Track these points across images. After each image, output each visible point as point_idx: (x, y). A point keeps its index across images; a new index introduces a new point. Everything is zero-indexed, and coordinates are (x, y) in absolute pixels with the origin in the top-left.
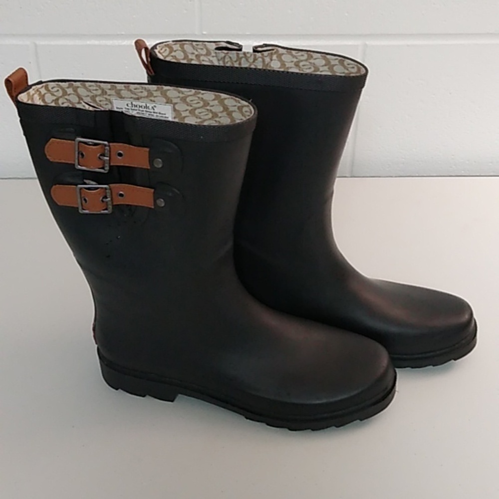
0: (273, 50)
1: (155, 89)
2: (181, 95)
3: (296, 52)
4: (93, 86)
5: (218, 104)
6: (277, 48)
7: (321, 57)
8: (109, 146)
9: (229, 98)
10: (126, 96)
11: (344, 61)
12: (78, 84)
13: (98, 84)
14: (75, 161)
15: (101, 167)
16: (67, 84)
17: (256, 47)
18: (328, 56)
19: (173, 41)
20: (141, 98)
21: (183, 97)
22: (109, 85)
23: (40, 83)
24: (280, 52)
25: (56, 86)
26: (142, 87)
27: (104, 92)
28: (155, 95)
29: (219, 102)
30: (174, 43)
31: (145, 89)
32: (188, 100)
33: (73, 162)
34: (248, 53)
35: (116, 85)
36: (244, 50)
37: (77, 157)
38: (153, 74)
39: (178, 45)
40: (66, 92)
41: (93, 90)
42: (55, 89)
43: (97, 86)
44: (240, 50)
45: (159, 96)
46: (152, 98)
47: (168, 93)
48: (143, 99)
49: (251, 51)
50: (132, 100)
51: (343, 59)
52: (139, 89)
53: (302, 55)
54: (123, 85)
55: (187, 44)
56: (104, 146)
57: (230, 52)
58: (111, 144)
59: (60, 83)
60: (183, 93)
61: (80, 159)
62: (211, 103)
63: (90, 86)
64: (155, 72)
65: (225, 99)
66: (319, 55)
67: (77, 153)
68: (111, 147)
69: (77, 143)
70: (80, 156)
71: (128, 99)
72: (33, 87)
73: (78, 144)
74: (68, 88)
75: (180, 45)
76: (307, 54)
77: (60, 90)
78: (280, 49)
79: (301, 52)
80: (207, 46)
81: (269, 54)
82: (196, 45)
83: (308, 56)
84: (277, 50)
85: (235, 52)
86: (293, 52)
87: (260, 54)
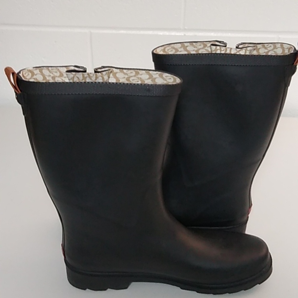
0: (110, 70)
3: (127, 70)
6: (112, 68)
7: (145, 73)
11: (162, 74)
17: (97, 69)
24: (115, 71)
30: (35, 69)
34: (91, 73)
36: (87, 71)
44: (85, 71)
49: (93, 72)
53: (131, 73)
55: (44, 69)
57: (77, 73)
64: (21, 91)
66: (144, 71)
75: (39, 70)
76: (135, 71)
78: (114, 69)
79: (130, 70)
80: (60, 69)
81: (106, 73)
82: (52, 69)
83: (136, 73)
84: (113, 70)
85: (81, 73)
86: (125, 71)
87: (100, 74)
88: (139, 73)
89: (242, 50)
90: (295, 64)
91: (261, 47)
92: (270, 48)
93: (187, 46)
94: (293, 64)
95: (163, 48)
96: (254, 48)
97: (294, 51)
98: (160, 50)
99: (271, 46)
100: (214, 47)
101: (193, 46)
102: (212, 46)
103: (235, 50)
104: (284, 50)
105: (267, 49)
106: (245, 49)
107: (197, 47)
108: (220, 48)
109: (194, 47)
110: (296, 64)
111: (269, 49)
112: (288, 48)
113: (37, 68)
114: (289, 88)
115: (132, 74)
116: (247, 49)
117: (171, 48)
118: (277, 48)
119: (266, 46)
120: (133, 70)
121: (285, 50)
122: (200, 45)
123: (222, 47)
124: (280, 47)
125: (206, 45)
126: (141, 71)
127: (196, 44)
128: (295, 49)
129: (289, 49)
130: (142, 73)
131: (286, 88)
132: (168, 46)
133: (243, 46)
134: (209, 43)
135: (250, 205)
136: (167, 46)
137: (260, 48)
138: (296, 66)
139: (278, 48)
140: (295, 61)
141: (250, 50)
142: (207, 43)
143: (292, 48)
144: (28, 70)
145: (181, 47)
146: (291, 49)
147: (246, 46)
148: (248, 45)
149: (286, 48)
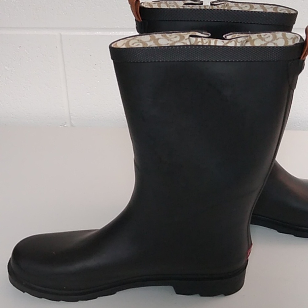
0: (225, 3)
3: (242, 4)
7: (260, 7)
11: (277, 8)
17: (213, 2)
18: (265, 6)
19: (153, 1)
24: (230, 5)
30: (154, 2)
34: (207, 6)
36: (204, 4)
38: (141, 20)
39: (157, 4)
44: (202, 4)
49: (209, 4)
51: (277, 7)
53: (246, 6)
55: (163, 3)
57: (194, 6)
64: (142, 19)
66: (259, 5)
75: (158, 3)
76: (250, 5)
78: (230, 3)
79: (245, 4)
80: (177, 3)
81: (222, 6)
82: (170, 3)
83: (250, 7)
84: (228, 3)
85: (198, 5)
86: (240, 5)
87: (216, 6)
88: (253, 7)
89: (231, 42)
90: (302, 58)
91: (257, 37)
92: (268, 38)
93: (159, 39)
94: (300, 58)
95: (126, 41)
96: (246, 38)
97: (300, 41)
98: (123, 43)
99: (269, 36)
100: (194, 39)
101: (166, 39)
102: (191, 38)
103: (222, 42)
104: (286, 42)
105: (265, 41)
106: (234, 41)
107: (172, 39)
108: (202, 40)
109: (168, 40)
110: (304, 59)
111: (267, 40)
112: (292, 38)
113: (156, 2)
114: (295, 91)
115: (246, 8)
116: (237, 40)
117: (137, 41)
118: (277, 39)
119: (263, 36)
120: (249, 4)
121: (289, 40)
122: (176, 37)
123: (204, 39)
124: (281, 37)
125: (184, 37)
126: (255, 5)
127: (170, 36)
128: (301, 38)
129: (294, 39)
130: (256, 7)
131: (292, 91)
132: (133, 39)
133: (232, 37)
134: (187, 34)
135: (248, 244)
136: (131, 38)
137: (254, 40)
138: (304, 61)
139: (280, 38)
140: (301, 54)
141: (241, 41)
142: (184, 34)
143: (297, 37)
144: (147, 3)
145: (150, 41)
146: (296, 39)
147: (236, 36)
148: (238, 35)
149: (289, 38)
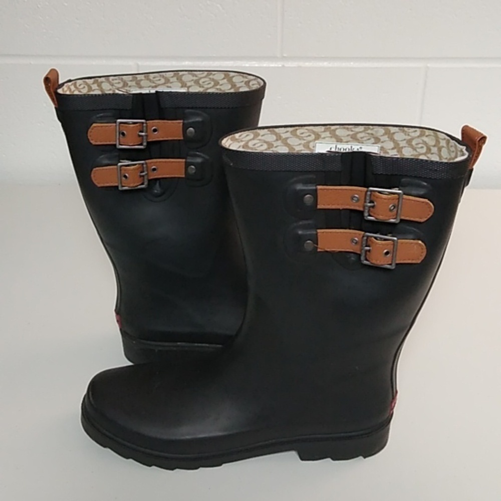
1: (172, 75)
2: (195, 78)
4: (116, 79)
5: (226, 82)
8: (146, 123)
9: (237, 75)
10: (145, 85)
12: (103, 79)
13: (121, 77)
14: (116, 141)
15: (139, 143)
16: (93, 80)
20: (159, 85)
21: (196, 80)
22: (131, 76)
23: (70, 81)
25: (83, 83)
26: (160, 75)
27: (126, 84)
28: (171, 81)
29: (227, 81)
31: (163, 77)
32: (201, 82)
33: (114, 143)
35: (137, 76)
37: (118, 137)
40: (91, 88)
41: (116, 83)
42: (82, 86)
43: (119, 79)
45: (175, 82)
46: (169, 85)
47: (184, 78)
48: (160, 86)
50: (150, 88)
52: (157, 77)
54: (143, 75)
56: (141, 124)
58: (148, 122)
59: (87, 80)
60: (196, 76)
61: (121, 138)
62: (221, 82)
63: (113, 80)
65: (233, 77)
67: (118, 134)
68: (148, 124)
69: (118, 124)
70: (121, 136)
71: (147, 89)
72: (66, 84)
73: (119, 126)
74: (93, 83)
77: (86, 86)
